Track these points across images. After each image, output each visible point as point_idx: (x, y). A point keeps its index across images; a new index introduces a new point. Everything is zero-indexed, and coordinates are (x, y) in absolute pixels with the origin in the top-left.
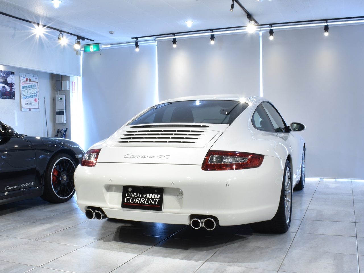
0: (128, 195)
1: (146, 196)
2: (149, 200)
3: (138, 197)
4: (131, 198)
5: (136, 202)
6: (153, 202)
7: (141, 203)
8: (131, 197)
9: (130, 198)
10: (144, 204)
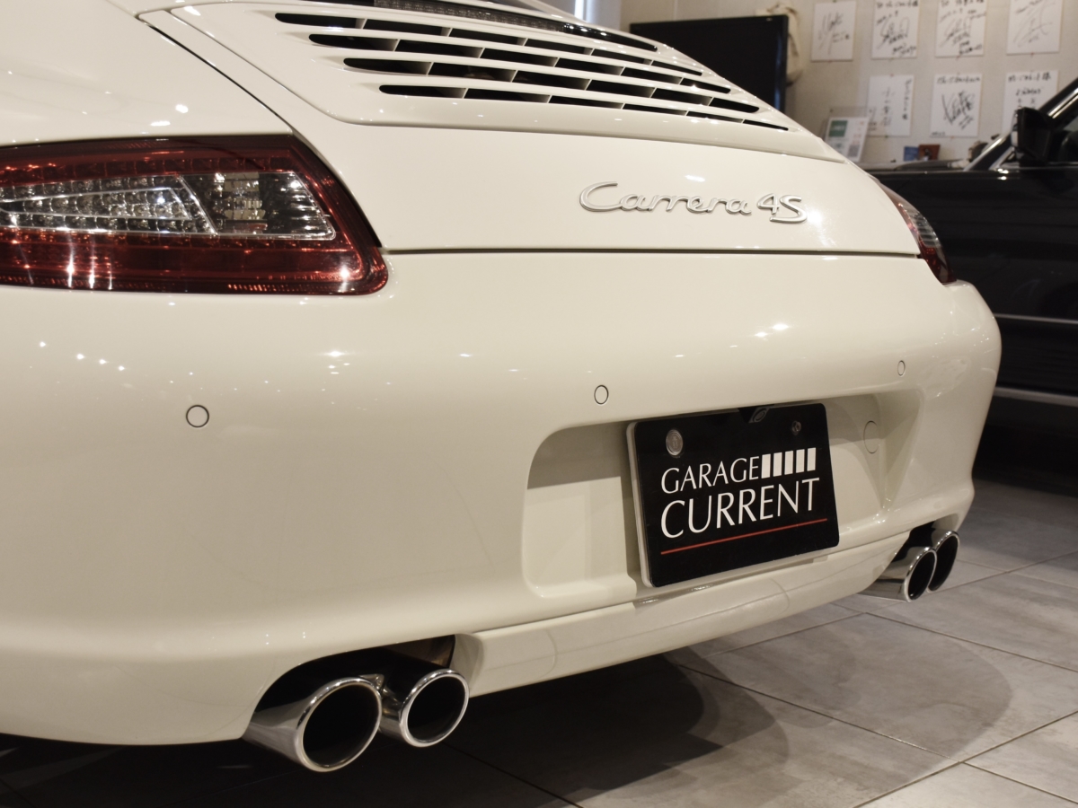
0: (670, 486)
1: (758, 472)
2: (776, 489)
3: (721, 486)
4: (691, 501)
5: (719, 526)
6: (794, 501)
7: (740, 522)
8: (688, 492)
9: (683, 503)
10: (760, 524)
